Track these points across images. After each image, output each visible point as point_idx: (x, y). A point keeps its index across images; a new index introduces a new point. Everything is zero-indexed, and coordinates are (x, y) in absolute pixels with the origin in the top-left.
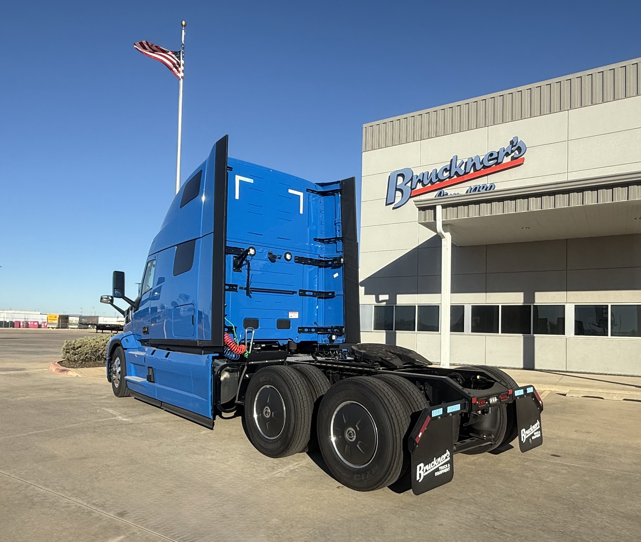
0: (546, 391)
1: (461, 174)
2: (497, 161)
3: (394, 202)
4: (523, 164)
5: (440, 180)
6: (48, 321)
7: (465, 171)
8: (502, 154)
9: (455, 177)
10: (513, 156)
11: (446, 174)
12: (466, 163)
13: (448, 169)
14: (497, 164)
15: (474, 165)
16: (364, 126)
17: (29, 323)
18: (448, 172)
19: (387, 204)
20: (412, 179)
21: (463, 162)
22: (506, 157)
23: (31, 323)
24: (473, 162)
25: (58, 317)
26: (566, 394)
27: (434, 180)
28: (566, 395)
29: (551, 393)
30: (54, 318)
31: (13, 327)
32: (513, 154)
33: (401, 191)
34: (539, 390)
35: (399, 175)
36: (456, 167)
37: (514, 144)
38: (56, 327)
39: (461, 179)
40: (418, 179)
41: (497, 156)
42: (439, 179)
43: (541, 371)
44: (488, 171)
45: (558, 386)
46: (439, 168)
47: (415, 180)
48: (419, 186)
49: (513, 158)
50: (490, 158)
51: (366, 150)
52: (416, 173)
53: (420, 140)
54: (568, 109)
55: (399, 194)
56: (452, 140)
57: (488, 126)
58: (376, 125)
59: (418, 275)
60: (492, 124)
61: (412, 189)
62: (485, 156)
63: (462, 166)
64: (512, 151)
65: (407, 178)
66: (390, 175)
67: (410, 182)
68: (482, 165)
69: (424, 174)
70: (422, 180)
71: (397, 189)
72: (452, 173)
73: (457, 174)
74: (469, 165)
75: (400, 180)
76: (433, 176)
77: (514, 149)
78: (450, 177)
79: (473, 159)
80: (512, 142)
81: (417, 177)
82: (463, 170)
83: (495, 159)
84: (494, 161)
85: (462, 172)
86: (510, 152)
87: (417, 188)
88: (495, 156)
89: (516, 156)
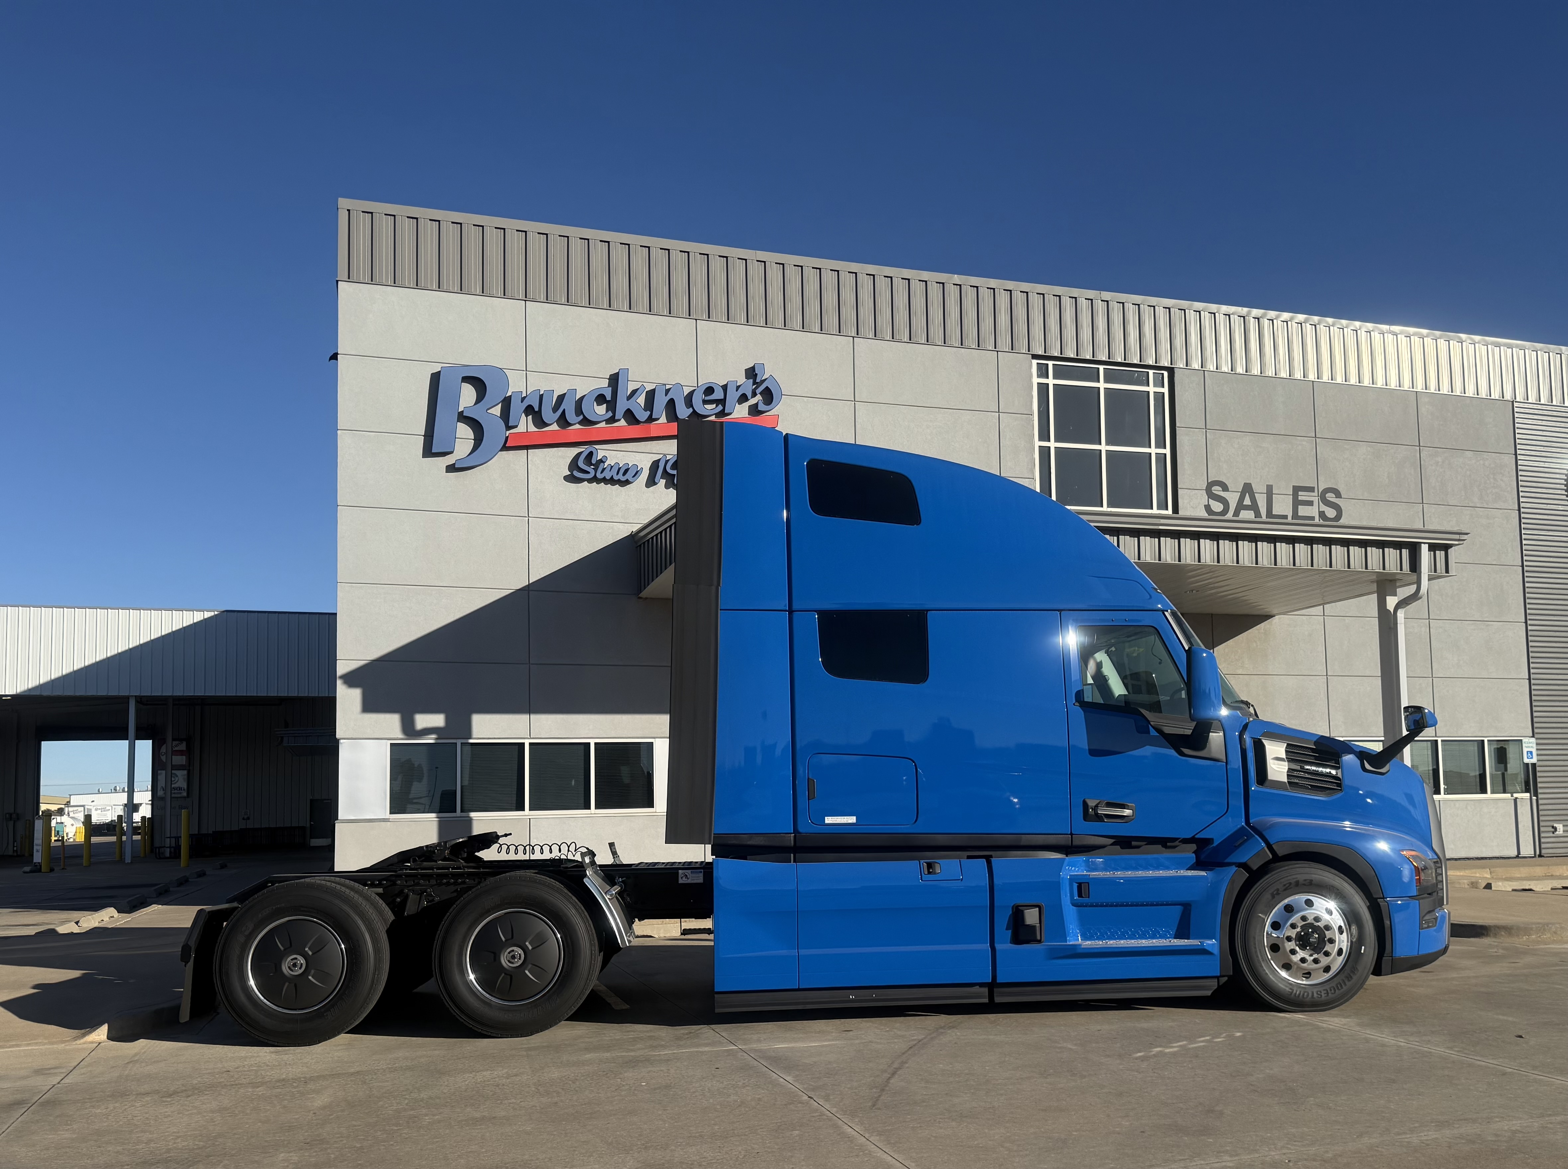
1: (639, 419)
3: (455, 452)
5: (585, 421)
7: (651, 415)
8: (732, 394)
11: (601, 410)
12: (650, 392)
13: (608, 398)
15: (671, 404)
18: (604, 406)
19: (426, 454)
20: (507, 400)
21: (643, 390)
22: (740, 404)
24: (669, 396)
27: (571, 416)
32: (753, 401)
33: (473, 424)
35: (465, 380)
36: (627, 398)
37: (757, 379)
41: (722, 396)
42: (584, 416)
47: (517, 406)
48: (525, 425)
49: (754, 411)
50: (707, 396)
51: (349, 278)
52: (516, 385)
53: (525, 301)
54: (854, 334)
55: (464, 432)
56: (612, 325)
57: (696, 320)
58: (385, 214)
59: (531, 662)
60: (705, 317)
61: (508, 428)
62: (695, 390)
63: (641, 400)
64: (754, 394)
65: (493, 394)
66: (440, 371)
67: (500, 405)
68: (691, 410)
69: (542, 395)
70: (537, 409)
71: (463, 418)
72: (620, 412)
73: (630, 416)
74: (660, 402)
75: (468, 394)
76: (569, 407)
77: (758, 391)
78: (612, 420)
79: (668, 387)
80: (751, 373)
81: (523, 399)
82: (646, 411)
83: (717, 402)
84: (717, 406)
85: (642, 416)
86: (749, 396)
87: (521, 428)
88: (718, 394)
89: (761, 407)
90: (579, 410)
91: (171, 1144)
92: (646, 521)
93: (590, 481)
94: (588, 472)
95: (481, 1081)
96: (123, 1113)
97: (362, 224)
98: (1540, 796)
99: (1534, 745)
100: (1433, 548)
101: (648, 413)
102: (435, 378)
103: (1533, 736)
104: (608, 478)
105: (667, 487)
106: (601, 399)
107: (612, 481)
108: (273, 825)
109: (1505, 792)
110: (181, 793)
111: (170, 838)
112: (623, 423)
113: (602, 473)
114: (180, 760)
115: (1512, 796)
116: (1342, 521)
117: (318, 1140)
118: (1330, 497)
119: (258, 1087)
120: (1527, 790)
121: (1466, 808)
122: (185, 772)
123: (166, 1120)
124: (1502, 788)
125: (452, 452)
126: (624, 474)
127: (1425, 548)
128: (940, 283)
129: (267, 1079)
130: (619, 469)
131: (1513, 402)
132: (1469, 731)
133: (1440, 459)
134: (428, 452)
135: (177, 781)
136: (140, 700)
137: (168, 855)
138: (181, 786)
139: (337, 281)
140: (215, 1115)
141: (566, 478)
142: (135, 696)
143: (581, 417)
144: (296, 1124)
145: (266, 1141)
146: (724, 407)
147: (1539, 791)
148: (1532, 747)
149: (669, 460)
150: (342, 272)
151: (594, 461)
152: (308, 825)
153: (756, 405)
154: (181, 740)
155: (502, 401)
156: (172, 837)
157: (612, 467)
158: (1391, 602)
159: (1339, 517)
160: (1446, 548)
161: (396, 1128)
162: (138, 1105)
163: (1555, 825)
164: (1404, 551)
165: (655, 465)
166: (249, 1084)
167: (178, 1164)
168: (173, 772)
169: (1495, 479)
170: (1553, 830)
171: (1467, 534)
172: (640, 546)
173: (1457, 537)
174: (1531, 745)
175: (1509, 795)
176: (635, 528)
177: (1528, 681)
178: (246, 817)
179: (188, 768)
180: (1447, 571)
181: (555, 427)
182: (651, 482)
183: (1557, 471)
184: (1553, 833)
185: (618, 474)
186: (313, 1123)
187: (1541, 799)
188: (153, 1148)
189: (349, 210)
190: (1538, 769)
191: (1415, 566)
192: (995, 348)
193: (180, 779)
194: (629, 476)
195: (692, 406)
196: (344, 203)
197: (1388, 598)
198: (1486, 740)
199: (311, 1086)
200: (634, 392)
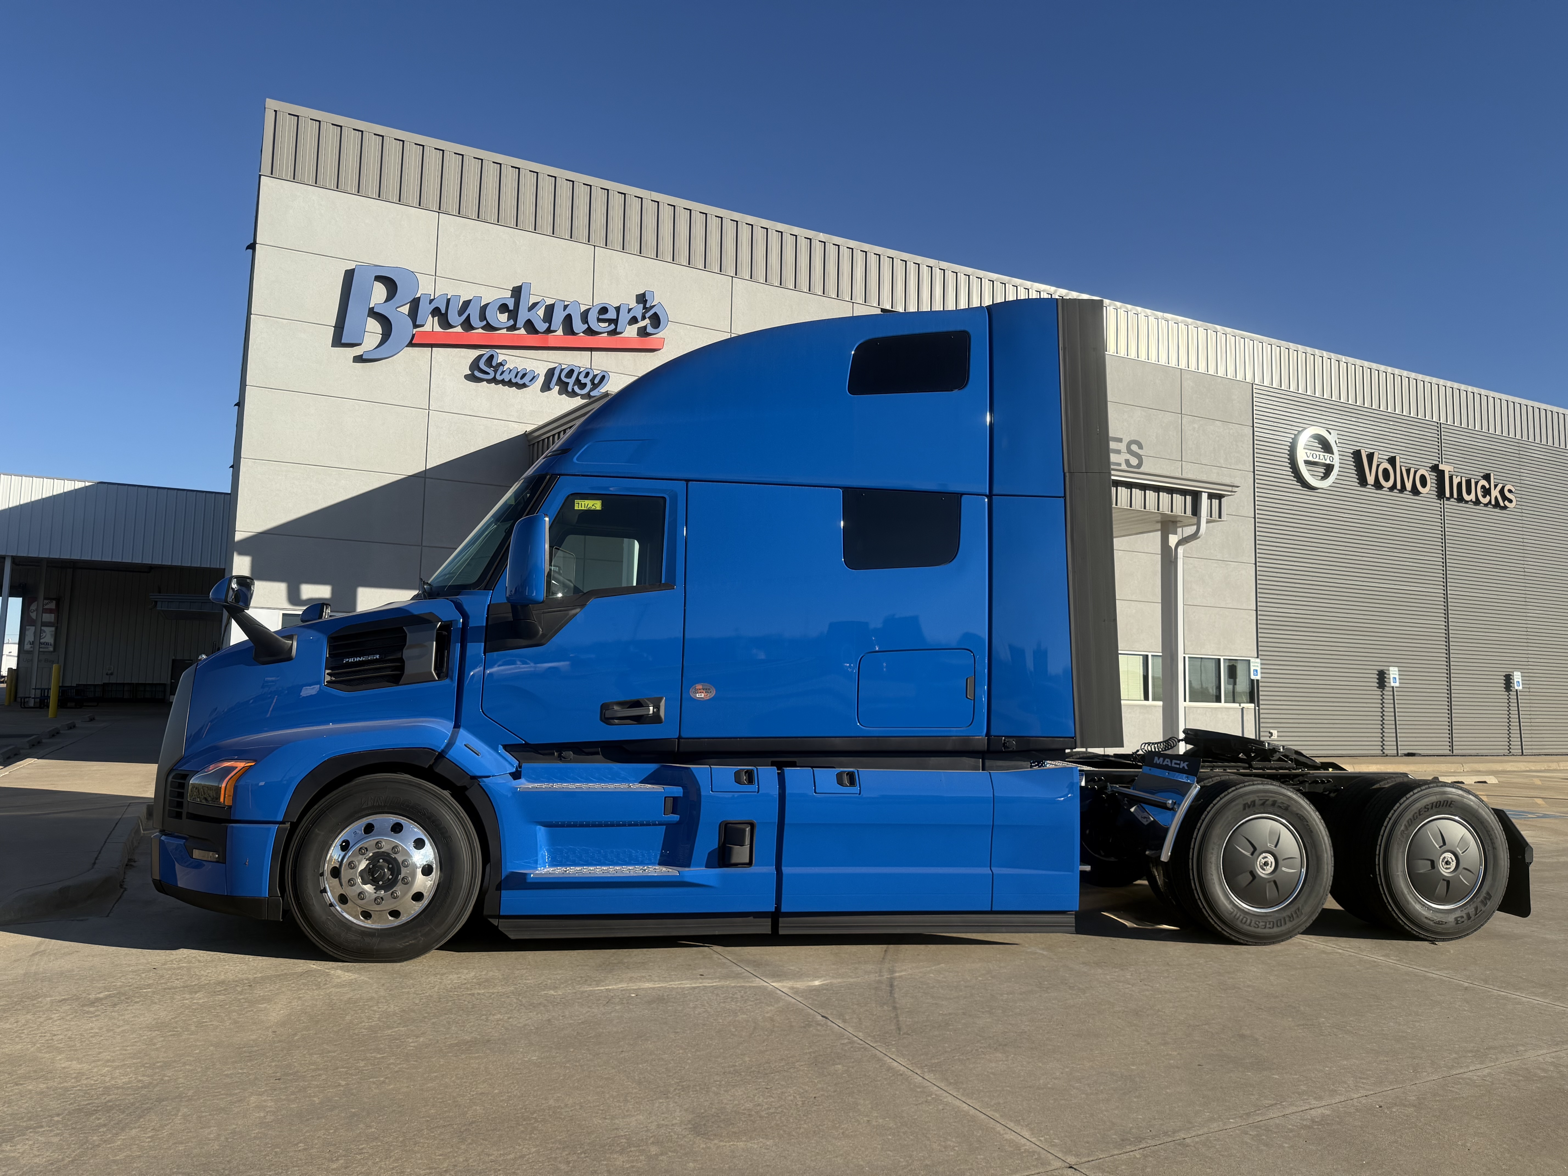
1: (540, 330)
2: (616, 329)
5: (488, 327)
7: (549, 327)
8: (624, 316)
10: (643, 328)
11: (503, 318)
12: (547, 307)
13: (511, 307)
14: (612, 333)
15: (568, 318)
18: (507, 315)
19: (337, 344)
20: (416, 301)
21: (543, 305)
22: (630, 325)
24: (567, 311)
27: (475, 321)
32: (642, 324)
33: (385, 320)
35: (378, 278)
36: (529, 309)
37: (648, 303)
40: (433, 305)
41: (615, 317)
42: (487, 321)
44: (596, 342)
46: (488, 297)
47: (425, 307)
48: (431, 325)
49: (643, 332)
50: (602, 315)
51: (272, 174)
52: (425, 288)
53: (439, 212)
54: (733, 274)
55: (374, 327)
56: (518, 243)
57: (594, 246)
58: (311, 119)
59: (423, 545)
60: (603, 244)
61: (416, 326)
62: (591, 308)
63: (541, 312)
64: (644, 318)
65: (404, 295)
66: (354, 269)
67: (409, 304)
68: (586, 326)
69: (450, 299)
70: (443, 311)
71: (373, 313)
72: (521, 322)
73: (530, 326)
74: (559, 316)
75: (379, 293)
76: (473, 312)
77: (648, 315)
78: (513, 328)
79: (566, 303)
80: (642, 299)
81: (431, 301)
82: (545, 323)
83: (610, 321)
84: (609, 325)
85: (541, 326)
86: (639, 318)
87: (427, 328)
88: (611, 315)
89: (650, 330)
90: (483, 316)
91: (107, 1079)
92: (541, 423)
93: (489, 381)
94: (488, 373)
95: (451, 988)
96: (38, 1029)
97: (287, 125)
98: (1261, 707)
99: (1259, 665)
100: (1211, 496)
101: (547, 325)
102: (349, 275)
103: (1258, 657)
104: (507, 380)
105: (560, 393)
106: (503, 308)
107: (510, 384)
108: (135, 681)
109: (1234, 702)
110: (47, 648)
111: (35, 689)
112: (522, 331)
113: (501, 375)
114: (49, 617)
115: (1240, 706)
116: (1142, 470)
117: (291, 1074)
118: (1134, 447)
119: (196, 993)
120: (1252, 701)
121: (1205, 714)
122: (53, 629)
123: (94, 1040)
124: (1232, 699)
125: (360, 344)
126: (522, 378)
127: (1205, 496)
128: (808, 238)
129: (204, 981)
130: (518, 373)
131: (1252, 384)
132: (1209, 651)
133: (1196, 426)
134: (338, 341)
135: (45, 637)
136: (16, 560)
137: (32, 704)
138: (47, 641)
139: (260, 176)
140: (154, 1034)
141: (467, 377)
142: (12, 556)
143: (485, 323)
144: (256, 1048)
145: (227, 1076)
146: (616, 325)
147: (1261, 702)
148: (1257, 666)
149: (564, 369)
150: (266, 168)
151: (494, 364)
152: (169, 682)
153: (645, 327)
154: (51, 599)
155: (411, 302)
156: (38, 689)
157: (511, 370)
158: (1173, 540)
159: (1139, 465)
160: (1220, 497)
161: (379, 1056)
162: (55, 1016)
163: (1271, 731)
164: (1188, 497)
165: (550, 373)
166: (184, 987)
167: (123, 1112)
168: (42, 628)
169: (1237, 445)
170: (1270, 735)
171: (1238, 487)
172: (534, 444)
173: (1230, 488)
174: (1256, 664)
175: (1238, 705)
176: (529, 428)
177: (1255, 612)
178: (109, 672)
179: (57, 625)
180: (1220, 517)
181: (459, 329)
182: (546, 387)
183: (1283, 443)
184: (1270, 737)
185: (516, 377)
186: (276, 1047)
187: (1262, 709)
188: (86, 1085)
189: (275, 111)
190: (1260, 684)
191: (1196, 511)
192: (851, 299)
193: (48, 636)
194: (526, 380)
195: (587, 322)
196: (271, 104)
197: (1170, 535)
198: (1222, 658)
199: (259, 992)
200: (535, 305)
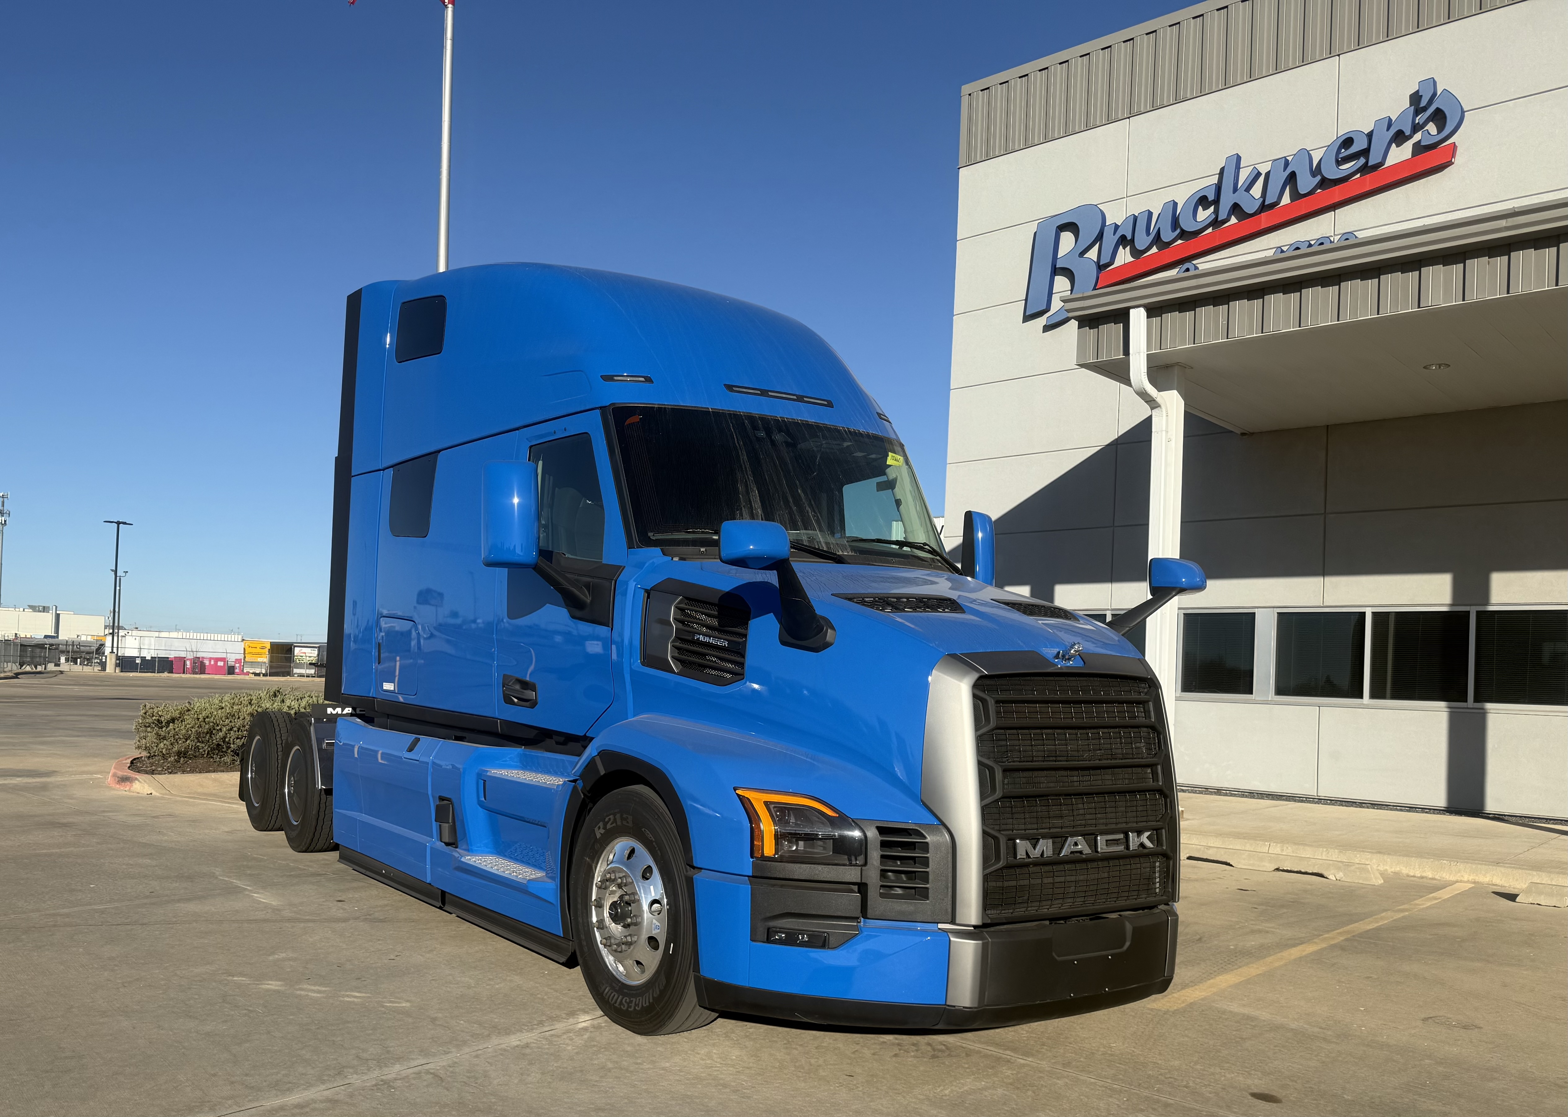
0: (1461, 881)
1: (1250, 211)
2: (1367, 162)
3: (1047, 310)
4: (1449, 164)
5: (1184, 234)
6: (245, 657)
7: (1264, 201)
8: (1383, 137)
9: (1233, 220)
10: (1420, 141)
11: (1204, 215)
12: (1268, 174)
13: (1211, 197)
14: (1365, 169)
15: (1292, 178)
16: (966, 89)
17: (207, 663)
18: (1212, 209)
19: (1027, 318)
20: (1100, 237)
21: (1259, 174)
22: (1397, 146)
23: (210, 661)
24: (1289, 171)
25: (269, 647)
26: (1516, 896)
27: (1167, 235)
28: (1517, 900)
29: (1477, 891)
30: (258, 650)
31: (171, 672)
32: (1418, 137)
33: (1068, 273)
34: (1437, 877)
35: (1063, 228)
36: (1235, 190)
37: (1423, 103)
38: (264, 672)
39: (1250, 226)
40: (1119, 234)
41: (1364, 146)
42: (1183, 229)
43: (1498, 818)
44: (1336, 194)
45: (1502, 869)
46: (1182, 196)
47: (1110, 239)
48: (1124, 256)
49: (1418, 149)
50: (1344, 153)
51: (969, 161)
52: (1114, 217)
53: (1130, 118)
56: (1227, 107)
58: (1001, 84)
59: (1115, 525)
60: (1353, 44)
61: (1102, 267)
62: (1327, 150)
63: (1258, 185)
64: (1417, 127)
65: (1088, 235)
66: (1038, 228)
67: (1094, 245)
68: (1322, 177)
70: (1131, 237)
71: (1058, 270)
74: (1276, 182)
76: (1166, 224)
77: (1423, 121)
79: (1287, 159)
80: (1416, 98)
81: (1115, 230)
82: (1258, 199)
84: (1357, 162)
85: (1253, 206)
86: (1412, 130)
88: (1359, 145)
89: (1428, 140)
101: (1261, 200)
112: (1232, 222)
139: (958, 169)
143: (1180, 231)
150: (963, 158)
153: (1423, 139)
155: (1094, 242)
181: (1153, 251)
189: (971, 93)
195: (1321, 173)
200: (1246, 180)
